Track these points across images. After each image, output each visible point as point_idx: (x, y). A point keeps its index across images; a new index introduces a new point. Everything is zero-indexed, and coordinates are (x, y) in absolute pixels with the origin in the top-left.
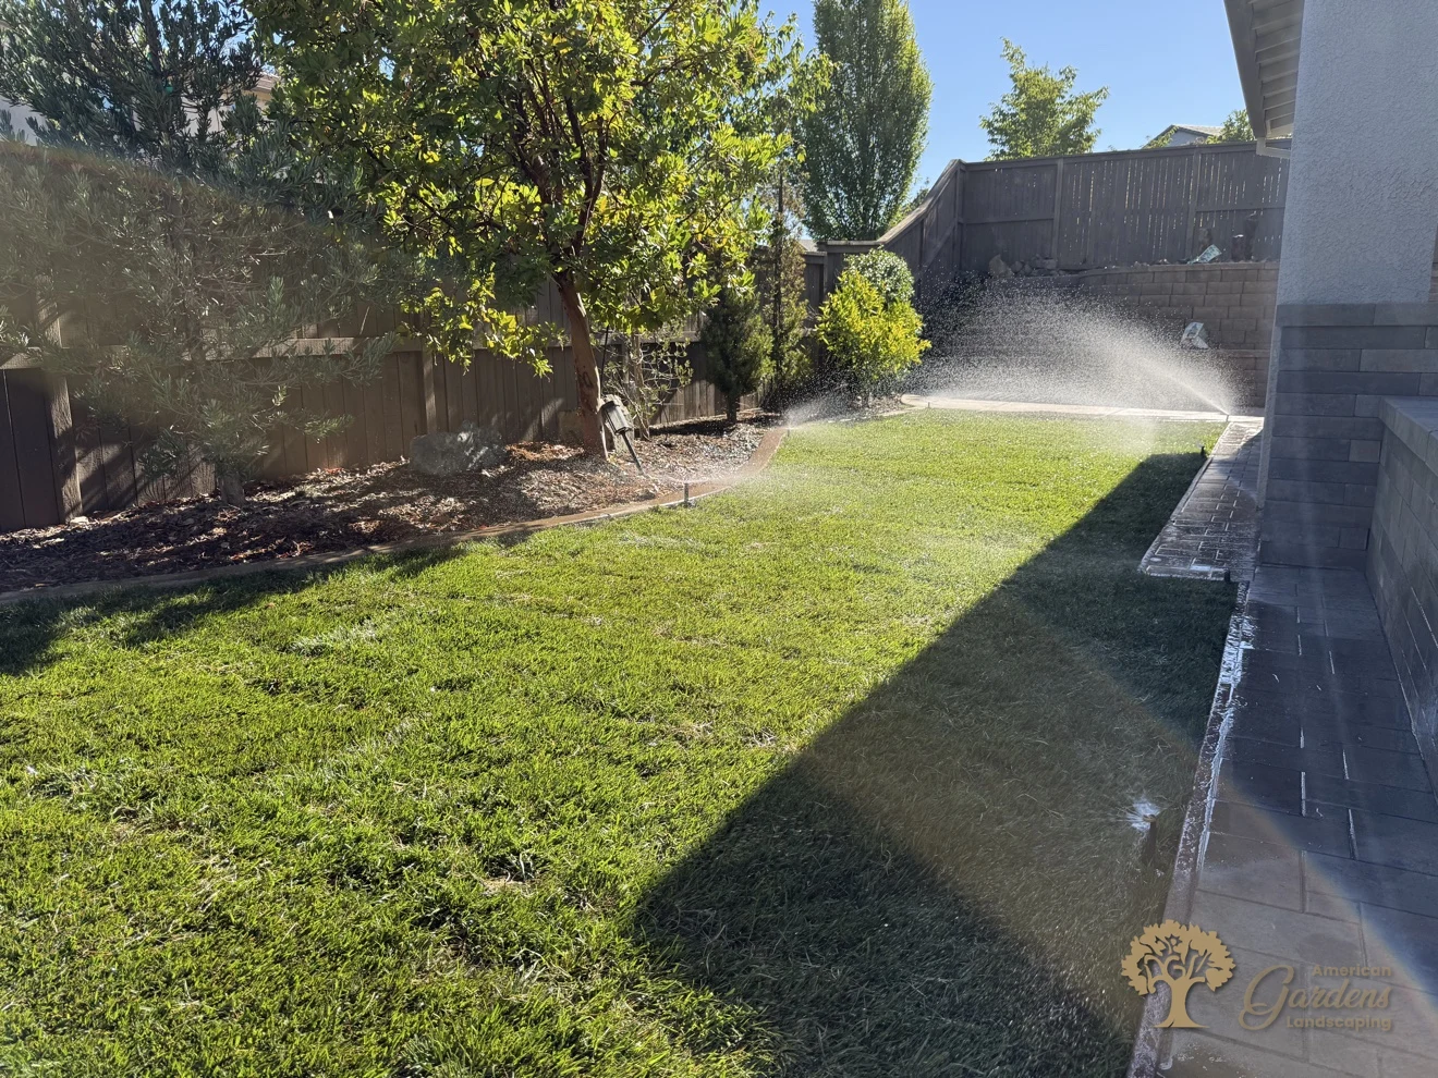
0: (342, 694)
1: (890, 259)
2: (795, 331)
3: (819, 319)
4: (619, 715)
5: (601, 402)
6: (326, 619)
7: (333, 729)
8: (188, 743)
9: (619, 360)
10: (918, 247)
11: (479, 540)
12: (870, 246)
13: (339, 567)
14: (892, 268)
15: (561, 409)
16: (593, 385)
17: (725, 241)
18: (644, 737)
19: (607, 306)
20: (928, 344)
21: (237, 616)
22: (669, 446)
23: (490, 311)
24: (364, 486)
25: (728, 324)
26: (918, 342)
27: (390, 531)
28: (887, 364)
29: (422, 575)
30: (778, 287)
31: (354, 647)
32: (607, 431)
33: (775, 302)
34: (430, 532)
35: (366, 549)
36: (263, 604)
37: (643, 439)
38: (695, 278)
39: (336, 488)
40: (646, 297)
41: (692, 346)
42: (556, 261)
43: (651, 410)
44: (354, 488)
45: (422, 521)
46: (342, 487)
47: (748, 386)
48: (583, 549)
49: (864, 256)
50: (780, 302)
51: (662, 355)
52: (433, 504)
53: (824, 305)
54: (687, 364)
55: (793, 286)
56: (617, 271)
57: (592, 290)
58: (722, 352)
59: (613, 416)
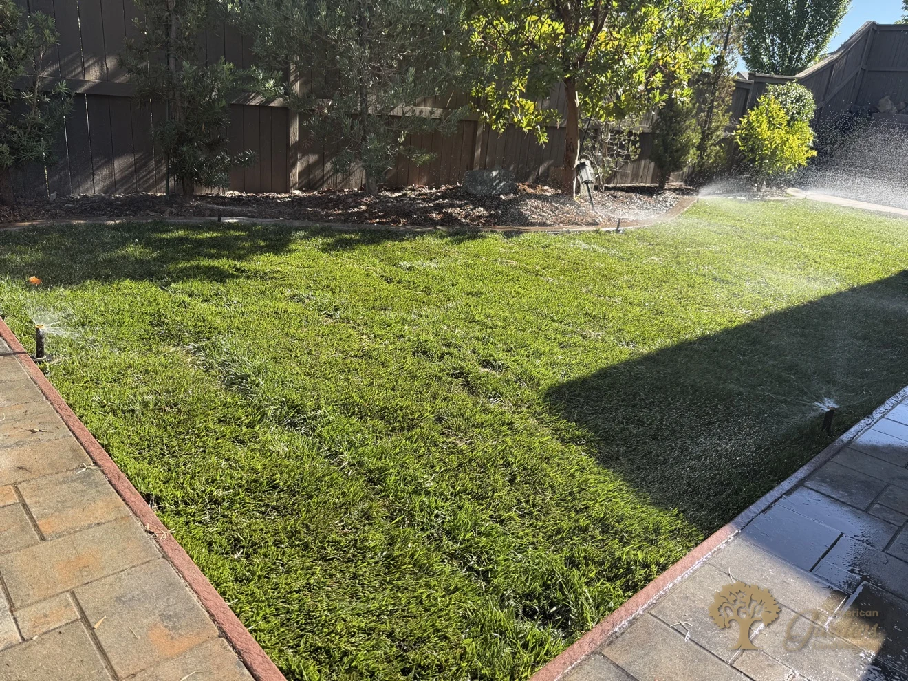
0: (421, 288)
1: (801, 90)
2: (718, 133)
3: (738, 126)
4: (554, 321)
5: (577, 163)
6: (415, 256)
7: (416, 301)
8: (353, 294)
9: (595, 138)
10: (826, 83)
11: (492, 232)
12: (787, 80)
13: (422, 234)
14: (800, 97)
15: (552, 165)
16: (574, 151)
17: (677, 66)
18: (564, 333)
19: (592, 102)
20: (814, 153)
21: (373, 247)
22: (615, 197)
23: (521, 100)
24: (437, 196)
25: (672, 122)
26: (807, 151)
27: (449, 220)
28: (780, 164)
29: (462, 244)
30: (712, 101)
31: (428, 270)
32: (577, 181)
33: (708, 112)
34: (468, 224)
35: (436, 228)
36: (385, 245)
37: (599, 191)
38: (652, 89)
39: (422, 195)
40: (618, 97)
41: (643, 135)
42: (566, 70)
43: (608, 173)
44: (432, 195)
45: (465, 218)
46: (426, 194)
47: (677, 166)
48: (549, 245)
49: (781, 87)
50: (711, 112)
51: (622, 138)
52: (472, 210)
53: (744, 118)
54: (638, 145)
55: (723, 101)
56: (603, 79)
57: (585, 91)
58: (664, 141)
59: (583, 172)
